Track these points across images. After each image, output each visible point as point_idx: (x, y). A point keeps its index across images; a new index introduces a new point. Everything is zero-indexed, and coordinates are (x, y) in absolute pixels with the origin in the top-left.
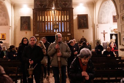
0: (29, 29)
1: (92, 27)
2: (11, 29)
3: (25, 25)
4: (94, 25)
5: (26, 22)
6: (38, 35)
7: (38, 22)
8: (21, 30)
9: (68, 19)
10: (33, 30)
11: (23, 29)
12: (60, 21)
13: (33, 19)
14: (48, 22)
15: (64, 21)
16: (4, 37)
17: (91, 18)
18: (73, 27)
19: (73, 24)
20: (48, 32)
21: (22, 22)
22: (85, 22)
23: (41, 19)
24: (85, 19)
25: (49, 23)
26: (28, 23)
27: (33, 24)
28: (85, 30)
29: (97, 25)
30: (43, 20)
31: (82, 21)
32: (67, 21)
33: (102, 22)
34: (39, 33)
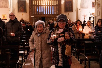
1: (76, 10)
2: (10, 11)
3: (22, 8)
4: (78, 9)
6: (33, 16)
7: (33, 6)
8: (18, 12)
11: (20, 11)
12: (51, 6)
13: (29, 3)
15: (54, 6)
17: (75, 3)
18: (61, 10)
19: (61, 8)
20: (41, 14)
21: (19, 5)
22: (70, 7)
24: (70, 4)
25: (42, 7)
27: (29, 8)
28: (70, 13)
29: (80, 9)
30: (37, 5)
31: (68, 5)
32: (56, 6)
33: (84, 7)
34: (34, 14)
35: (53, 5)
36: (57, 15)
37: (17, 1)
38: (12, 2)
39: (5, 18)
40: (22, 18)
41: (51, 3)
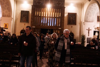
0: (27, 21)
1: (79, 24)
2: (13, 20)
3: (24, 18)
4: (81, 22)
5: (26, 15)
6: (35, 27)
7: (35, 16)
8: (21, 22)
9: (60, 15)
10: (31, 23)
11: (23, 21)
12: (53, 17)
13: (32, 13)
14: (43, 17)
15: (57, 18)
16: (7, 26)
17: (79, 16)
18: (63, 23)
19: (64, 20)
20: (43, 25)
21: (22, 15)
22: (74, 19)
23: (38, 14)
24: (74, 17)
26: (27, 16)
27: (31, 18)
29: (84, 23)
30: (40, 15)
31: (72, 18)
32: (59, 17)
33: (88, 21)
34: (36, 25)
35: (56, 16)
36: (59, 27)
37: (21, 11)
38: (16, 12)
39: (7, 27)
40: (23, 28)
41: (53, 14)
